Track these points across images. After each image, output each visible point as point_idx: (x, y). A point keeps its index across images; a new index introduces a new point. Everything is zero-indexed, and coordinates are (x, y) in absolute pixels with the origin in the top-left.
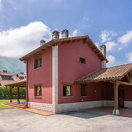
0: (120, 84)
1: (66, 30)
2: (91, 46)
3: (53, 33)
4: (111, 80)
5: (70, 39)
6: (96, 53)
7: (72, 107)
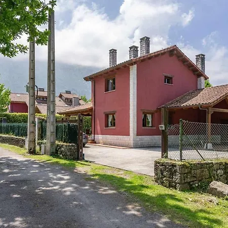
0: (214, 112)
1: (147, 38)
2: (181, 58)
3: (131, 48)
4: (201, 107)
5: (152, 55)
6: (189, 67)
7: (154, 141)
